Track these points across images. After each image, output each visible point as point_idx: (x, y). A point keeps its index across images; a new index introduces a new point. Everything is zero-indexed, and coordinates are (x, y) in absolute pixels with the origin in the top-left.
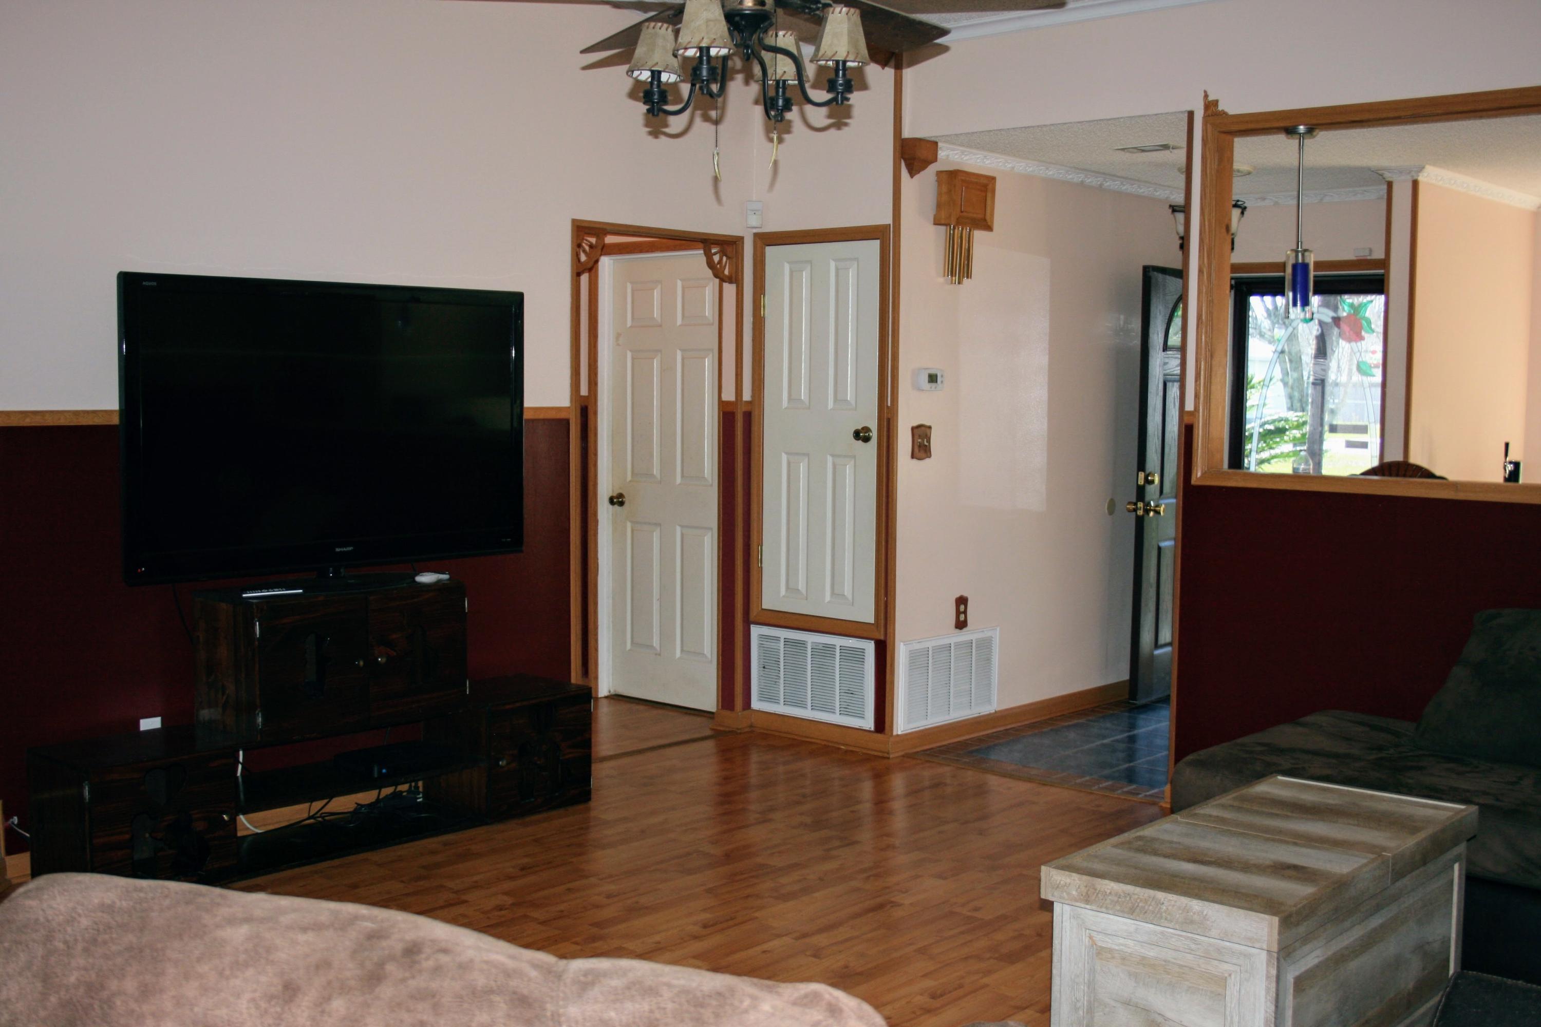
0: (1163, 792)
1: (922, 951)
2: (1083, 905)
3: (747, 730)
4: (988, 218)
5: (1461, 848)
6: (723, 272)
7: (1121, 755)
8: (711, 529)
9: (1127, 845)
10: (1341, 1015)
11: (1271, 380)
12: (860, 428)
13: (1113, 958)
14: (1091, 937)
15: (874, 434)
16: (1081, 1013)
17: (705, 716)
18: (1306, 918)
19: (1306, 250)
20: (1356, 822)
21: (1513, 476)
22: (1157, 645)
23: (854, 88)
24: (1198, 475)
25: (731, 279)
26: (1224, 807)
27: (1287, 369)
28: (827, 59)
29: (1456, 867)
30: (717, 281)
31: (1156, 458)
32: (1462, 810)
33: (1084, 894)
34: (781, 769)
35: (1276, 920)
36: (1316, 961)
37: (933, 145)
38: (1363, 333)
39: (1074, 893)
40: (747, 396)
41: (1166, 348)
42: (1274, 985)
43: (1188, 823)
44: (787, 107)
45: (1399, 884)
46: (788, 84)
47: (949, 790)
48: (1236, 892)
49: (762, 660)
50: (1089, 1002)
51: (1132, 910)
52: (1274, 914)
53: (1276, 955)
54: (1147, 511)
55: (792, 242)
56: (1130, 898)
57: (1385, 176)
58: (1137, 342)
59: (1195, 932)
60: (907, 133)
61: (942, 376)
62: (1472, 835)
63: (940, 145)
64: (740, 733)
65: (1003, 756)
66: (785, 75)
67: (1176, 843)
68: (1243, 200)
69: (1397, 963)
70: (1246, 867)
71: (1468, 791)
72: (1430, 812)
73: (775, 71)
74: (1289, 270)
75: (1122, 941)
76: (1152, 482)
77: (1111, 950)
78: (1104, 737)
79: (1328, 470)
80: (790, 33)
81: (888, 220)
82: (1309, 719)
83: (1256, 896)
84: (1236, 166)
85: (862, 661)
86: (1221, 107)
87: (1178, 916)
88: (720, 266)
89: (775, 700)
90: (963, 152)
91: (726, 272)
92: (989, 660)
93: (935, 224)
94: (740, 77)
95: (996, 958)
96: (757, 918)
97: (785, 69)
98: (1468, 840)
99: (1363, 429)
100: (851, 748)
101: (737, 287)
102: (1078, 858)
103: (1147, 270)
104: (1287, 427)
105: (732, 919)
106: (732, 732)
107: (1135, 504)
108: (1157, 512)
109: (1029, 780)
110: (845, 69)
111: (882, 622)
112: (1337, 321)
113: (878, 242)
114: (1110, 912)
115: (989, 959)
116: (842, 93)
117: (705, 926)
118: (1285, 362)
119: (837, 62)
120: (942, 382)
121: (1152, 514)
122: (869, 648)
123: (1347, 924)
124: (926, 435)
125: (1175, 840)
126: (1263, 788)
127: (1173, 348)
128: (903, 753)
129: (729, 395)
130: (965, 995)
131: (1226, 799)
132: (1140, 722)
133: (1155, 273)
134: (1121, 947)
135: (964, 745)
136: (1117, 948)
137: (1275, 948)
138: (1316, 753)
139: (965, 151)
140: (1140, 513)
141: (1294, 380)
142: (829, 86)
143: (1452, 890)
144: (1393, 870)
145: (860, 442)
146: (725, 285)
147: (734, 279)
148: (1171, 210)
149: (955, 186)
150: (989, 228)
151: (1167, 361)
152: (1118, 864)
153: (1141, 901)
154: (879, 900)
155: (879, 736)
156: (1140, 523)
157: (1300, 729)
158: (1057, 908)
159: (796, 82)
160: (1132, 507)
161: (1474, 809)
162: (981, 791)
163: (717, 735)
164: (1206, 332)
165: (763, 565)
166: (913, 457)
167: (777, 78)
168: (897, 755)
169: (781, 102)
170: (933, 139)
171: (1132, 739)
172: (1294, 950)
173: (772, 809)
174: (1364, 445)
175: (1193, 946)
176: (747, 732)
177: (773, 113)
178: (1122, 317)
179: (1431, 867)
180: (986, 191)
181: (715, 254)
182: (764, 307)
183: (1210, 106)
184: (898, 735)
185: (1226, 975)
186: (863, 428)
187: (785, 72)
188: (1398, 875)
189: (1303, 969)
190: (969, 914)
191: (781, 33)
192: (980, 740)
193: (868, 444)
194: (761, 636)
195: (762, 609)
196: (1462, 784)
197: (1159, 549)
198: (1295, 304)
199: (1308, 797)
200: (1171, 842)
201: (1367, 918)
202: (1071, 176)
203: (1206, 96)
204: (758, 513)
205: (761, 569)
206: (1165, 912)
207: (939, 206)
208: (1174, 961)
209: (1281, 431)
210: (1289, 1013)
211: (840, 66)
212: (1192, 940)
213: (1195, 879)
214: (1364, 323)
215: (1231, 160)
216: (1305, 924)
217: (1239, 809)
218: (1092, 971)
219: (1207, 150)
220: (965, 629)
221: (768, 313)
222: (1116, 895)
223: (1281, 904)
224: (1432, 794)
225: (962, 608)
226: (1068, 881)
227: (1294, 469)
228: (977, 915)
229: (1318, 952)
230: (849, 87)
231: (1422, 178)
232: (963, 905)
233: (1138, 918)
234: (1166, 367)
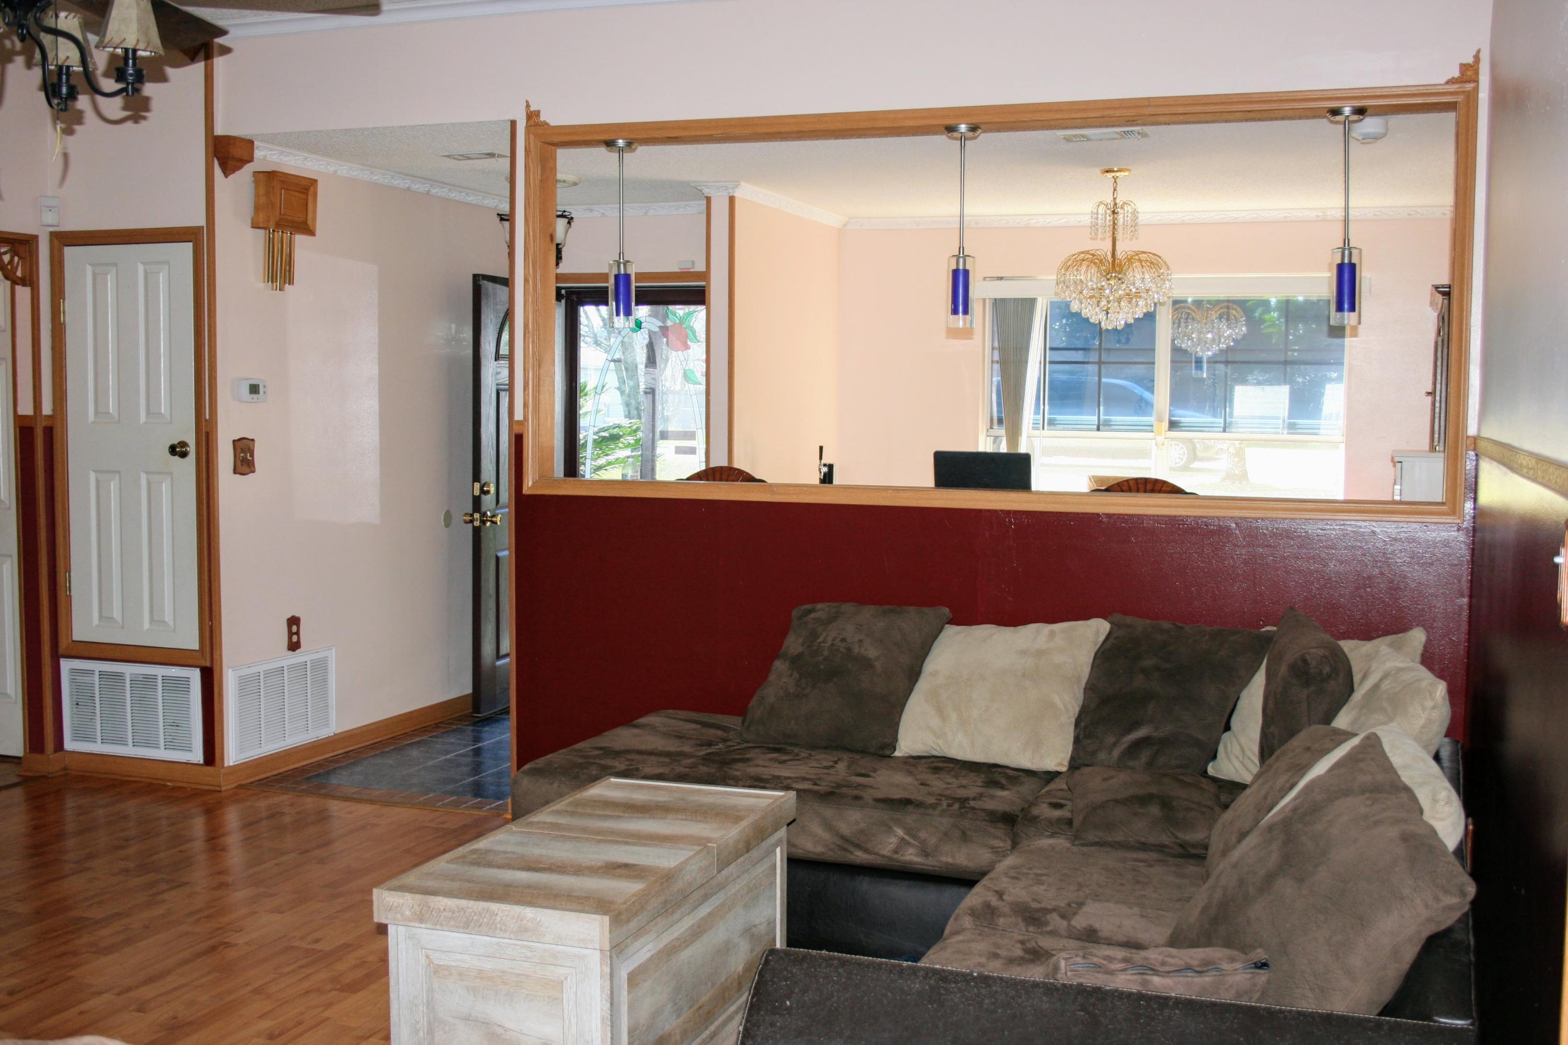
0: (507, 803)
1: (256, 991)
2: (417, 925)
3: (60, 773)
4: (310, 222)
5: (782, 833)
6: (15, 273)
7: (466, 769)
8: (10, 556)
9: (462, 859)
10: (675, 1004)
11: (603, 387)
12: (176, 442)
13: (451, 974)
14: (427, 957)
15: (192, 449)
16: (421, 1034)
17: (12, 762)
18: (636, 914)
19: (628, 262)
20: (684, 817)
21: (827, 478)
22: (499, 657)
23: (145, 79)
24: (529, 485)
25: (23, 282)
26: (558, 813)
27: (623, 377)
28: (115, 46)
29: (778, 850)
30: (8, 283)
31: (491, 468)
32: (782, 797)
33: (418, 913)
34: (101, 812)
35: (606, 919)
36: (649, 955)
37: (249, 144)
38: (689, 343)
39: (408, 913)
40: (47, 409)
41: (498, 357)
42: (608, 983)
43: (521, 832)
44: (73, 94)
45: (725, 872)
46: (73, 71)
47: (287, 819)
48: (568, 896)
49: (75, 697)
50: (429, 1023)
51: (467, 925)
52: (605, 914)
53: (608, 953)
54: (483, 522)
55: (94, 243)
56: (464, 913)
57: (704, 191)
58: (469, 352)
59: (530, 940)
60: (219, 131)
61: (265, 387)
62: (791, 820)
63: (256, 143)
64: (52, 778)
65: (342, 780)
66: (68, 61)
67: (511, 852)
68: (570, 211)
69: (726, 949)
70: (579, 870)
71: (789, 778)
72: (752, 801)
73: (57, 55)
74: (612, 281)
75: (458, 956)
76: (488, 492)
77: (448, 968)
78: (448, 752)
79: (661, 476)
80: (73, 15)
81: (201, 221)
82: (643, 720)
83: (587, 897)
84: (560, 176)
85: (187, 690)
86: (543, 118)
87: (512, 926)
88: (12, 267)
89: (91, 739)
90: (282, 153)
91: (19, 274)
92: (325, 681)
93: (252, 227)
94: (20, 60)
95: (338, 990)
96: (72, 977)
97: (68, 54)
98: (788, 825)
99: (691, 436)
100: (179, 784)
101: (32, 290)
102: (410, 878)
103: (476, 278)
104: (621, 433)
105: (43, 981)
106: (44, 777)
107: (472, 515)
108: (494, 523)
109: (371, 802)
110: (135, 58)
111: (208, 649)
112: (664, 330)
113: (191, 244)
114: (445, 929)
115: (329, 991)
116: (133, 84)
117: (11, 993)
118: (621, 370)
119: (126, 50)
120: (265, 393)
121: (488, 524)
122: (195, 676)
123: (677, 915)
124: (249, 448)
125: (509, 850)
126: (597, 791)
127: (504, 357)
128: (236, 784)
129: (26, 409)
130: (306, 1031)
131: (559, 806)
132: (484, 735)
133: (485, 282)
134: (458, 963)
135: (302, 770)
136: (454, 964)
137: (607, 946)
138: (651, 753)
139: (285, 152)
140: (477, 524)
141: (631, 388)
142: (118, 75)
143: (775, 874)
144: (718, 860)
145: (177, 457)
146: (18, 288)
147: (28, 282)
148: (499, 219)
149: (273, 188)
150: (310, 232)
151: (499, 370)
152: (452, 880)
153: (475, 914)
154: (212, 942)
155: (209, 768)
156: (477, 532)
157: (635, 731)
158: (391, 930)
159: (81, 69)
160: (469, 518)
161: (792, 794)
162: (323, 817)
163: (24, 781)
164: (533, 342)
165: (72, 593)
166: (235, 472)
167: (60, 63)
168: (229, 787)
169: (64, 90)
170: (248, 138)
171: (477, 752)
172: (626, 947)
173: (90, 857)
174: (692, 451)
175: (529, 954)
176: (61, 776)
177: (56, 101)
178: (453, 326)
179: (755, 854)
180: (307, 194)
181: (5, 253)
182: (64, 313)
183: (532, 116)
184: (229, 767)
185: (562, 979)
186: (179, 443)
187: (68, 57)
188: (724, 863)
189: (636, 965)
190: (309, 946)
191: (62, 15)
192: (319, 765)
193: (187, 459)
194: (73, 671)
195: (73, 641)
196: (784, 772)
197: (498, 558)
198: (618, 314)
199: (640, 797)
200: (505, 852)
201: (696, 908)
202: (397, 182)
203: (528, 106)
204: (64, 537)
205: (69, 597)
206: (500, 922)
207: (257, 208)
208: (511, 971)
209: (615, 438)
210: (624, 1008)
211: (130, 54)
212: (528, 947)
213: (529, 887)
214: (689, 332)
215: (554, 169)
216: (635, 920)
217: (572, 814)
218: (430, 990)
219: (530, 160)
220: (298, 651)
221: (69, 317)
222: (450, 911)
223: (612, 903)
224: (756, 783)
225: (294, 629)
226: (401, 901)
227: (623, 475)
228: (318, 946)
229: (650, 946)
230: (140, 78)
231: (738, 194)
232: (302, 938)
233: (473, 932)
234: (498, 377)
